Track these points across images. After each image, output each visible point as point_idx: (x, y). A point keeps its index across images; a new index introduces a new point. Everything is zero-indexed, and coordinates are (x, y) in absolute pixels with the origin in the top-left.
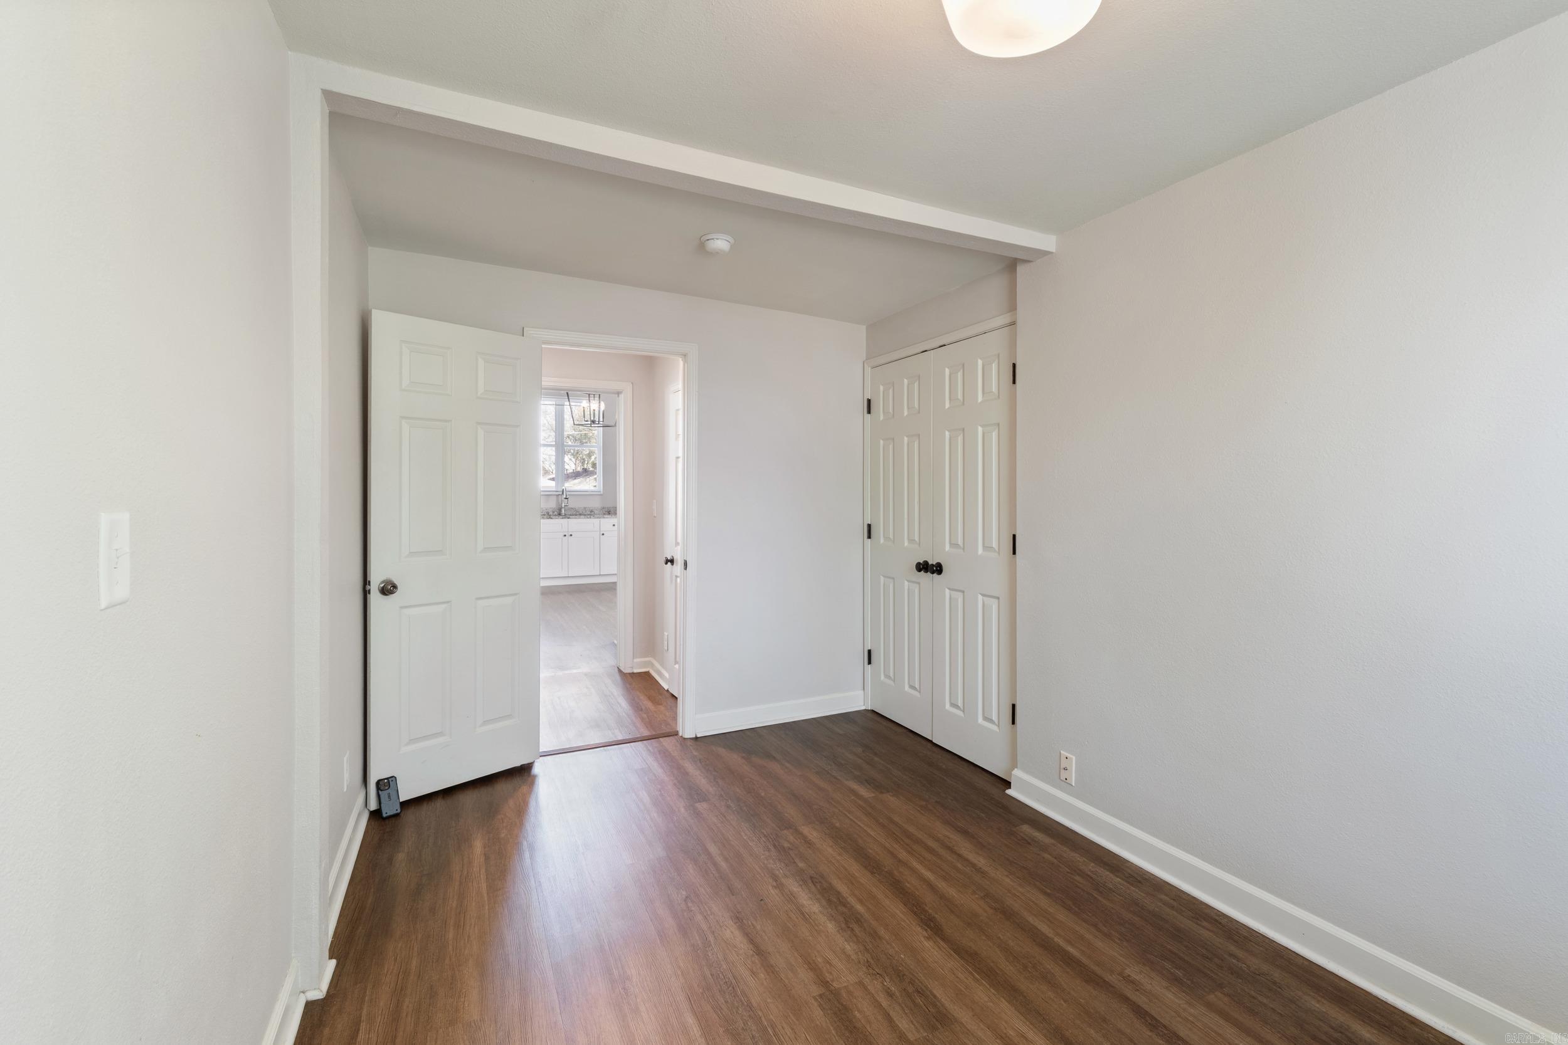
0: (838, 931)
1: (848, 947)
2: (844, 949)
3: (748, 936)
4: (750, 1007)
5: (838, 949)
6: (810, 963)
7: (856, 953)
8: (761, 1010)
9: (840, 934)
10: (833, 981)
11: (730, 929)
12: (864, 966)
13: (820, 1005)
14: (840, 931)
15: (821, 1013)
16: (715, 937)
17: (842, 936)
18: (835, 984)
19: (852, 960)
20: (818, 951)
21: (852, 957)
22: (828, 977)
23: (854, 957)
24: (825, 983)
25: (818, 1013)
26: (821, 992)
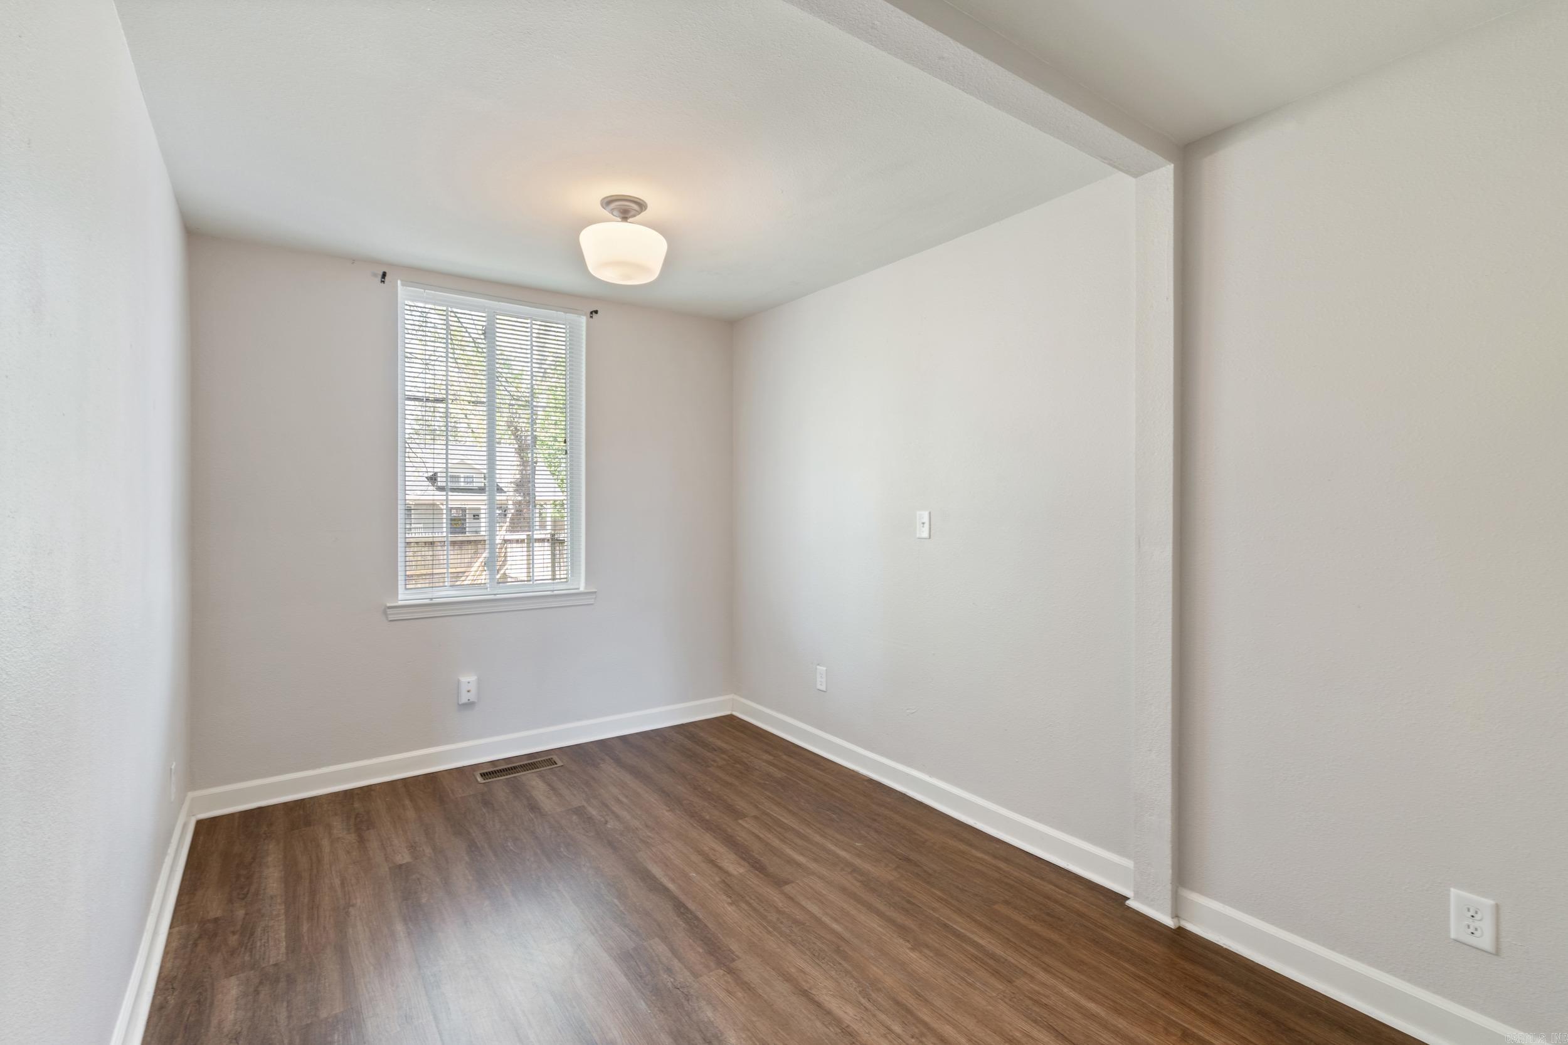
0: (722, 1034)
1: (710, 1014)
2: (714, 1011)
3: (825, 1010)
4: (793, 943)
5: (720, 1010)
6: (749, 990)
7: (700, 1008)
8: (783, 942)
9: (720, 1031)
10: (724, 975)
11: (851, 1017)
12: (692, 995)
13: (733, 953)
14: (719, 1035)
15: (731, 947)
16: (862, 1005)
17: (717, 1027)
18: (722, 972)
19: (704, 999)
20: (742, 1003)
21: (705, 1003)
22: (729, 978)
23: (703, 1003)
24: (731, 971)
25: (734, 947)
26: (734, 963)
